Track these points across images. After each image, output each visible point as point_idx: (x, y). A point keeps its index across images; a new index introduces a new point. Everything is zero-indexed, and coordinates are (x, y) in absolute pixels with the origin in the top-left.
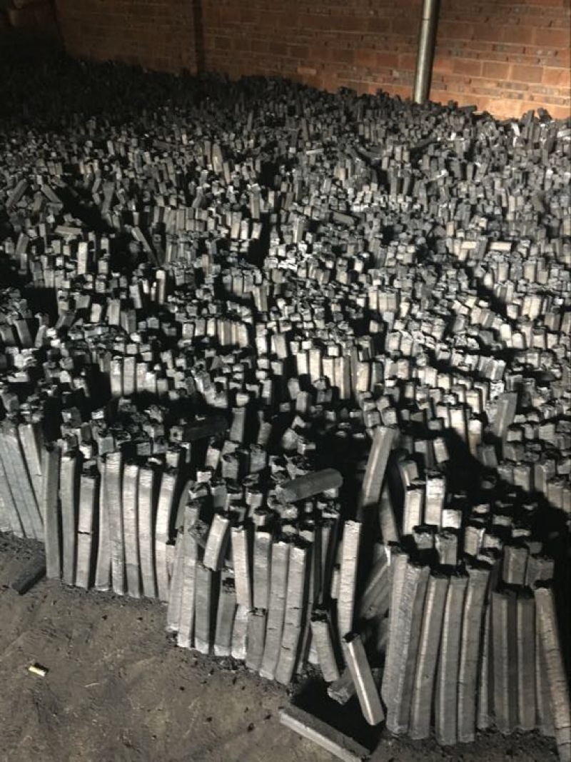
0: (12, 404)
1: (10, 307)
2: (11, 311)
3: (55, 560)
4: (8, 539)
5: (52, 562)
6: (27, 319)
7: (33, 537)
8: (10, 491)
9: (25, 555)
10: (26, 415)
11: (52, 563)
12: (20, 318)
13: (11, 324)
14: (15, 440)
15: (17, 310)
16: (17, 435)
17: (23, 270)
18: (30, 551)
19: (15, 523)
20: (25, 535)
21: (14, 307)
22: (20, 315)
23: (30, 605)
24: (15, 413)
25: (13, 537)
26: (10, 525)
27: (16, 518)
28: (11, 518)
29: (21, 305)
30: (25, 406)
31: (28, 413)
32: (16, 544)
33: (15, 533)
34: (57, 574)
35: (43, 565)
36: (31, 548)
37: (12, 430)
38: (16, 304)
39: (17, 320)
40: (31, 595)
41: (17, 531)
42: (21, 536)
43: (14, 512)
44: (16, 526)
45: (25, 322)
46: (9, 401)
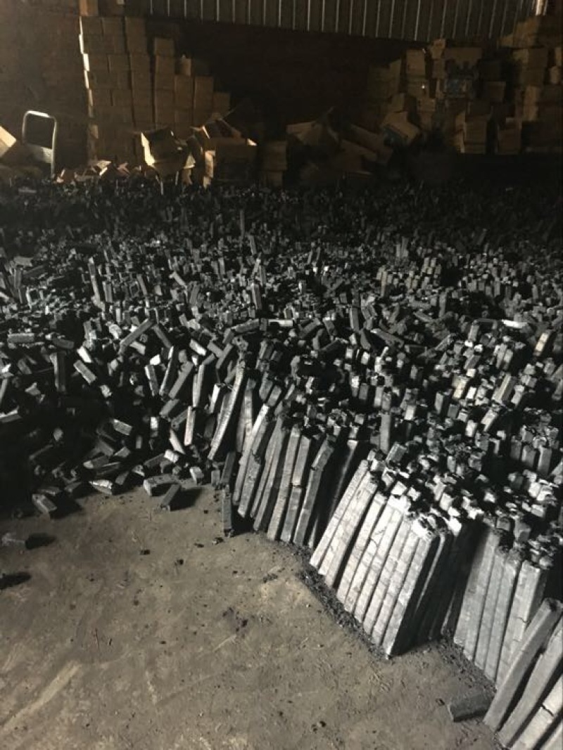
0: (523, 534)
1: (540, 431)
2: (539, 434)
3: (500, 712)
4: (456, 652)
5: (497, 711)
6: (553, 450)
7: (481, 668)
8: (482, 613)
9: (467, 680)
10: (534, 554)
11: (495, 711)
12: (546, 446)
13: (535, 447)
14: (514, 573)
15: (546, 437)
16: (519, 569)
17: (557, 395)
18: (473, 680)
19: (470, 643)
20: (473, 660)
21: (544, 432)
22: (548, 442)
23: (459, 738)
24: (523, 546)
25: (462, 654)
26: (464, 641)
27: (474, 640)
28: (469, 636)
29: (552, 435)
30: (534, 544)
31: (537, 553)
32: (461, 663)
33: (465, 652)
34: (495, 725)
35: (485, 707)
36: (476, 678)
37: (516, 563)
38: (548, 431)
39: (544, 446)
40: (463, 728)
41: (468, 651)
42: (470, 658)
43: (475, 634)
44: (469, 647)
45: (550, 452)
46: (521, 531)
